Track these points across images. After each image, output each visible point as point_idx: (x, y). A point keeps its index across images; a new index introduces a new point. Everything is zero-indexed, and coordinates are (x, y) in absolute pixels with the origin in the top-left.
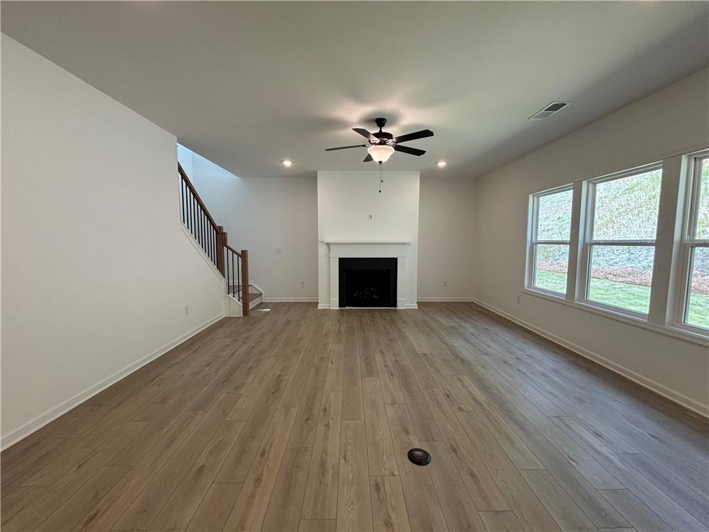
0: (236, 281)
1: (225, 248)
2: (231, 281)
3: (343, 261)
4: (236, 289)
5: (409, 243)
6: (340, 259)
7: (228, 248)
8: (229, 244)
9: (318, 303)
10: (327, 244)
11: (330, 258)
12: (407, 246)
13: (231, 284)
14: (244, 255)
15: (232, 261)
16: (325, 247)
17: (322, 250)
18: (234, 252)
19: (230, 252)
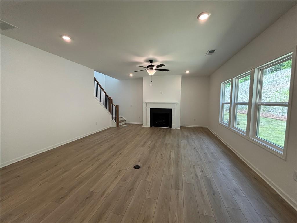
0: (115, 115)
1: (112, 104)
2: (113, 115)
3: (151, 109)
4: (115, 119)
5: (177, 103)
6: (150, 109)
7: (113, 104)
8: (113, 103)
9: (142, 125)
10: (146, 103)
11: (147, 108)
12: (176, 104)
13: (113, 116)
14: (117, 106)
15: (114, 109)
16: (145, 104)
17: (144, 105)
18: (114, 105)
19: (113, 106)
